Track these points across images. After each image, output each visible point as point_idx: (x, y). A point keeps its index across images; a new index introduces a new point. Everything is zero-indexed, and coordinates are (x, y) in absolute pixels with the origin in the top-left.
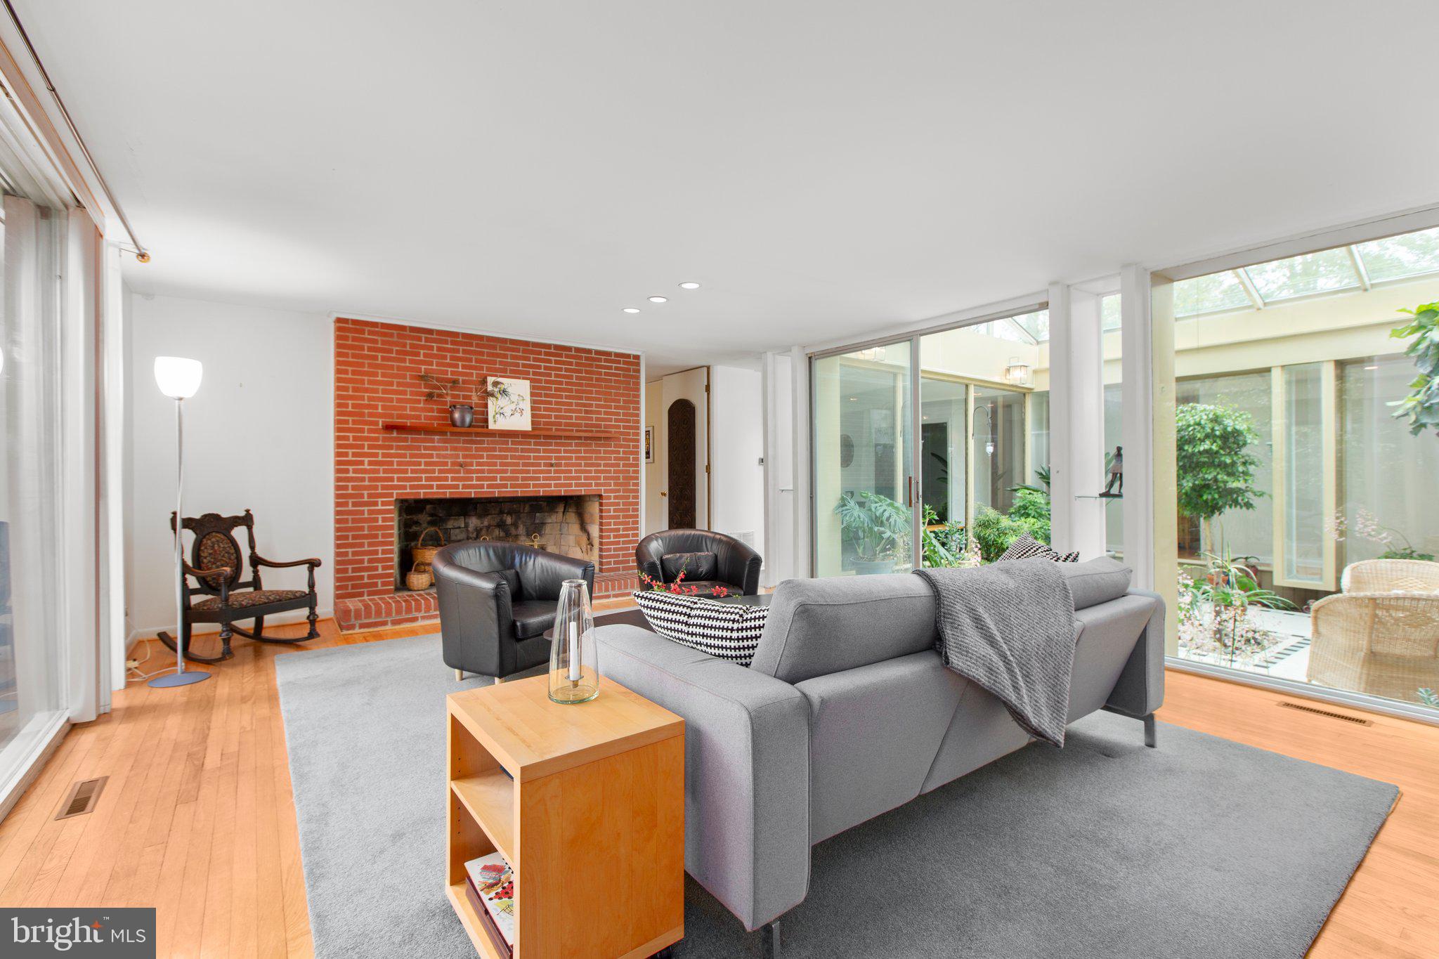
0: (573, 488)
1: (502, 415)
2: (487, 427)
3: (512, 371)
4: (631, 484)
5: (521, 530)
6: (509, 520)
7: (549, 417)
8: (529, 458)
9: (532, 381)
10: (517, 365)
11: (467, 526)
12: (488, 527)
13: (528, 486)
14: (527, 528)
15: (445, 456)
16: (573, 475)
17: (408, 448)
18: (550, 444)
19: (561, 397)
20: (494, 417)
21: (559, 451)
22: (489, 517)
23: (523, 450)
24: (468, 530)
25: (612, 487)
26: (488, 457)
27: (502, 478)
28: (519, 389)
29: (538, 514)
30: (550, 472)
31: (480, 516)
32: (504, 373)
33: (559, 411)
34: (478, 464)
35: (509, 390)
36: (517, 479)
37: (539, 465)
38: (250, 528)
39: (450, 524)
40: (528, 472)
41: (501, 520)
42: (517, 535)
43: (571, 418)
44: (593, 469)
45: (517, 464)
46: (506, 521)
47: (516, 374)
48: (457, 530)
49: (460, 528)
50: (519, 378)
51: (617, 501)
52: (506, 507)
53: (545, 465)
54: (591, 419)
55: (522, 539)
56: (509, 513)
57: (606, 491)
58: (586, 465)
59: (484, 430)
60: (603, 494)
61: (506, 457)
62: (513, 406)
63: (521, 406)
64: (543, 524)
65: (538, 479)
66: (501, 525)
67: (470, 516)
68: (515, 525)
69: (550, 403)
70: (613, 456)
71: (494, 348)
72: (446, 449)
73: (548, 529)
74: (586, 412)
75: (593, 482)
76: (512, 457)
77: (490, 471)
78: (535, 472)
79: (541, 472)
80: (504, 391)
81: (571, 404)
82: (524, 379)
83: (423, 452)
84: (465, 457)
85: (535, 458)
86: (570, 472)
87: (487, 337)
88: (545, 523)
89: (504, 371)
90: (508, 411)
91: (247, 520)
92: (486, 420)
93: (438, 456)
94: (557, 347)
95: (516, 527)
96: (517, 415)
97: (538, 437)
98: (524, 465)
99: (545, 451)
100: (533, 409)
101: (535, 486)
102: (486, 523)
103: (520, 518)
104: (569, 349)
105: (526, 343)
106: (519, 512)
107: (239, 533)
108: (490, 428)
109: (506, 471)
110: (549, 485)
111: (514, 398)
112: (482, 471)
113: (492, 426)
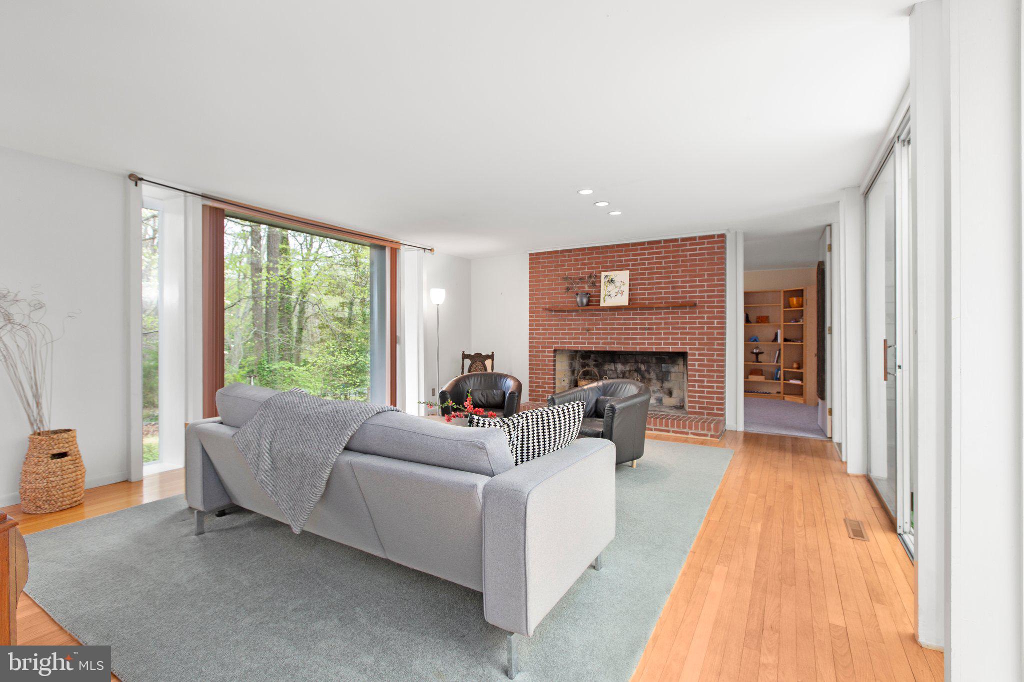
0: (663, 346)
1: (609, 297)
2: (599, 305)
3: (618, 266)
4: (716, 344)
5: (653, 375)
6: (643, 368)
7: (644, 294)
8: (629, 324)
9: (630, 270)
10: (621, 261)
11: (616, 369)
12: (630, 371)
13: (628, 344)
14: (657, 375)
15: (578, 325)
16: (662, 336)
17: (560, 320)
18: (645, 314)
19: (653, 279)
20: (604, 298)
21: (652, 319)
22: (629, 364)
23: (625, 319)
24: (617, 373)
25: (697, 346)
26: (603, 324)
27: (611, 339)
28: (623, 277)
29: (663, 365)
30: (644, 334)
31: (624, 364)
32: (612, 268)
33: (652, 289)
34: (597, 329)
35: (615, 279)
36: (621, 339)
37: (636, 329)
38: (493, 360)
39: (606, 367)
40: (629, 334)
41: (638, 367)
42: (650, 379)
43: (661, 293)
44: (679, 331)
45: (621, 329)
46: (641, 368)
47: (620, 268)
48: (611, 372)
49: (612, 370)
50: (622, 270)
51: (701, 358)
52: (639, 358)
53: (641, 329)
54: (678, 293)
55: (653, 382)
56: (642, 363)
57: (690, 349)
58: (673, 329)
59: (598, 307)
60: (689, 352)
61: (614, 324)
62: (617, 290)
63: (622, 289)
64: (669, 372)
65: (635, 339)
66: (638, 370)
67: (617, 363)
68: (648, 371)
69: (645, 284)
70: (697, 321)
71: (607, 252)
72: (579, 320)
73: (673, 376)
74: (673, 288)
75: (679, 342)
76: (618, 324)
77: (603, 334)
78: (633, 334)
79: (638, 334)
80: (611, 280)
81: (660, 283)
82: (626, 270)
83: (567, 322)
84: (589, 324)
85: (633, 324)
86: (660, 334)
87: (602, 246)
88: (670, 372)
89: (612, 267)
90: (613, 293)
91: (491, 357)
92: (599, 301)
93: (575, 325)
94: (650, 243)
95: (649, 373)
96: (619, 295)
97: (636, 309)
98: (626, 329)
99: (640, 319)
100: (630, 290)
101: (633, 344)
102: (628, 368)
103: (651, 367)
104: (659, 242)
105: (627, 245)
106: (649, 362)
107: (488, 363)
108: (601, 305)
109: (614, 334)
110: (644, 344)
111: (618, 284)
112: (599, 334)
113: (602, 304)
